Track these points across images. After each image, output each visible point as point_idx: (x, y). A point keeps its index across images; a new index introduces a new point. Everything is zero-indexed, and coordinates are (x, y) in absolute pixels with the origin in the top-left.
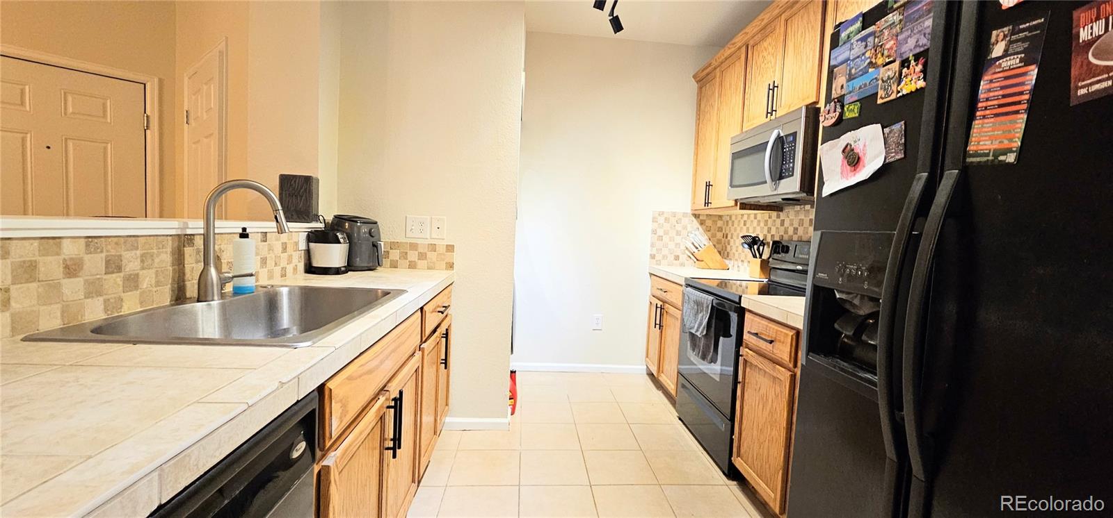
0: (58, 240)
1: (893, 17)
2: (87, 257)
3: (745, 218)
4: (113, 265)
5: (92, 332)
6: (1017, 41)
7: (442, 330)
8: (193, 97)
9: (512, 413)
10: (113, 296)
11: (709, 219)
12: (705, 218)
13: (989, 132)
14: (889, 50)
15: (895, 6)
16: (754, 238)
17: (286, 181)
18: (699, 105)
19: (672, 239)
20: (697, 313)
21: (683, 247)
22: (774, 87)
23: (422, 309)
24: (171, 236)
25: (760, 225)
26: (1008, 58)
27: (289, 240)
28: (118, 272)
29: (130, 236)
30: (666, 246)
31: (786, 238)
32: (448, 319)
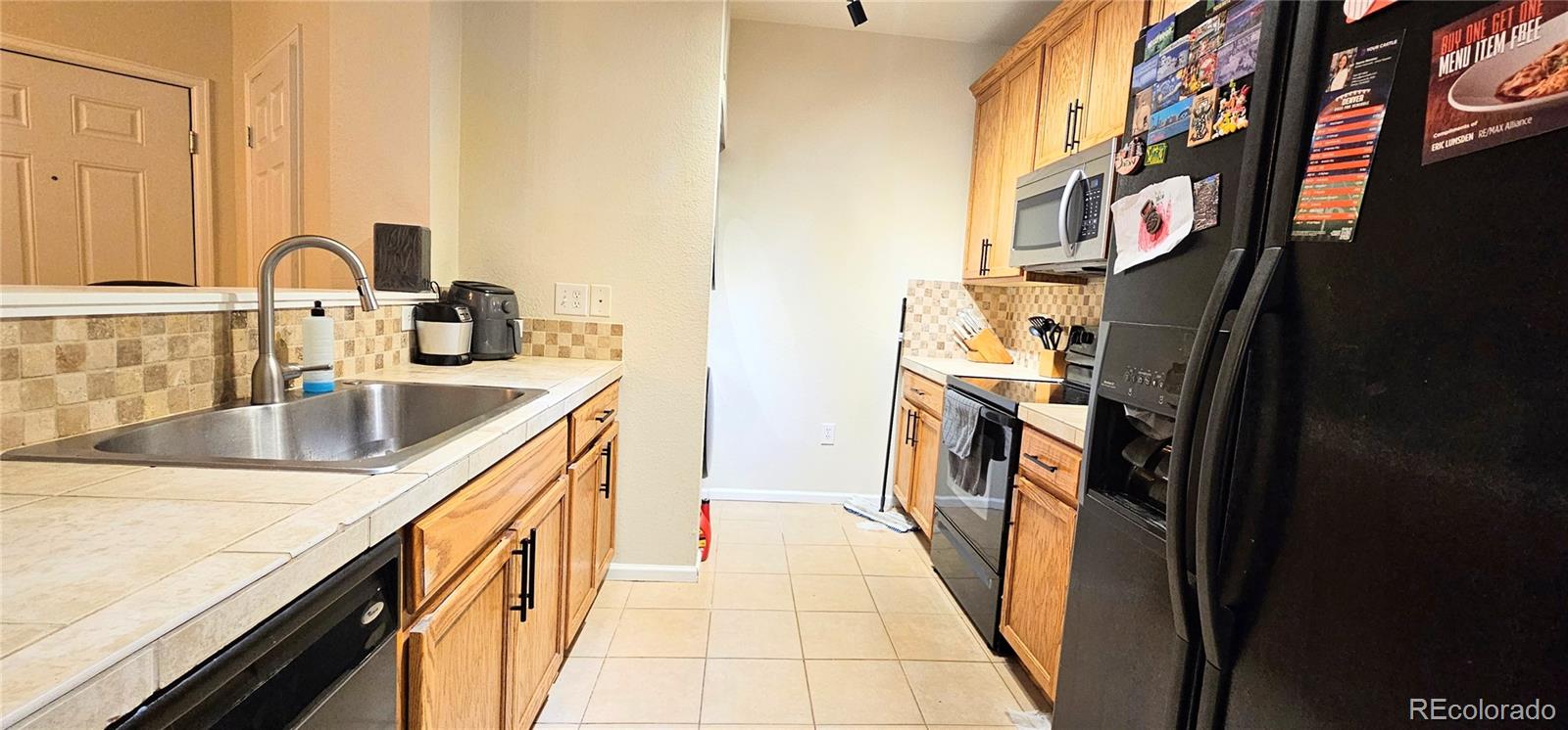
0: (48, 321)
1: (1212, 24)
2: (90, 345)
3: (1037, 291)
4: (129, 355)
5: (96, 447)
6: (1362, 69)
7: (603, 443)
8: (258, 109)
9: (704, 559)
10: (129, 396)
11: (988, 292)
12: (981, 291)
13: (1321, 195)
14: (1205, 70)
15: (1215, 9)
16: (1046, 321)
17: (383, 232)
18: (977, 129)
19: (934, 320)
20: (960, 426)
21: (950, 331)
22: (1077, 107)
23: (569, 416)
24: (212, 313)
25: (1056, 303)
26: (1350, 94)
27: (387, 315)
28: (135, 364)
29: (153, 314)
30: (926, 329)
31: (1090, 321)
32: (612, 428)
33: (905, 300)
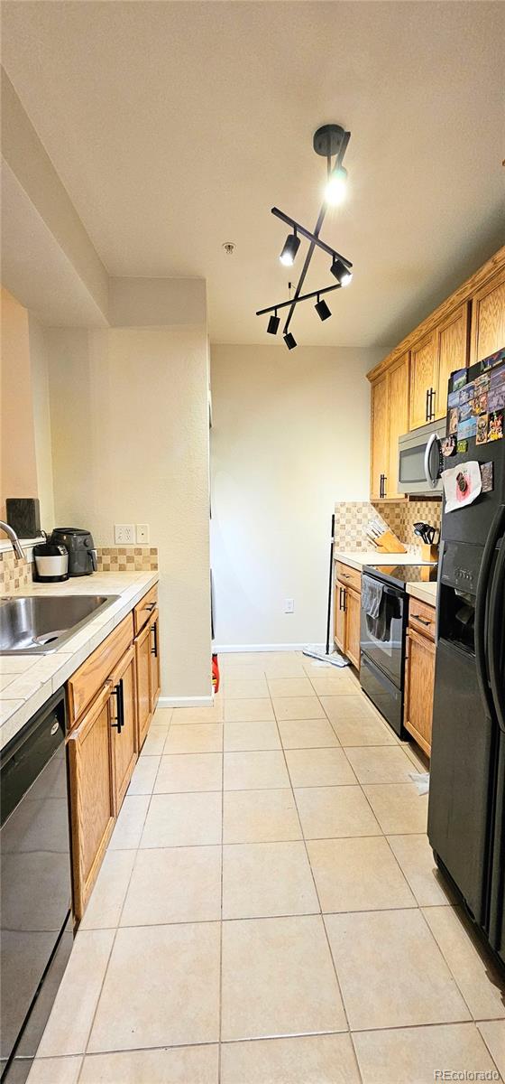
1: (484, 378)
3: (418, 507)
7: (151, 623)
9: (216, 692)
11: (387, 508)
12: (383, 507)
14: (482, 403)
16: (425, 525)
17: (11, 504)
18: (373, 403)
19: (354, 527)
20: (372, 598)
21: (364, 534)
22: (432, 393)
23: (133, 610)
25: (427, 514)
30: (348, 534)
32: (155, 613)
33: (333, 516)
